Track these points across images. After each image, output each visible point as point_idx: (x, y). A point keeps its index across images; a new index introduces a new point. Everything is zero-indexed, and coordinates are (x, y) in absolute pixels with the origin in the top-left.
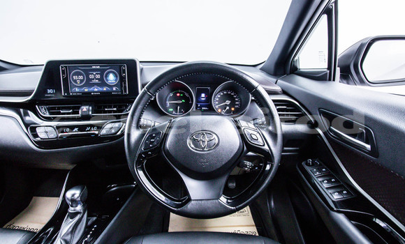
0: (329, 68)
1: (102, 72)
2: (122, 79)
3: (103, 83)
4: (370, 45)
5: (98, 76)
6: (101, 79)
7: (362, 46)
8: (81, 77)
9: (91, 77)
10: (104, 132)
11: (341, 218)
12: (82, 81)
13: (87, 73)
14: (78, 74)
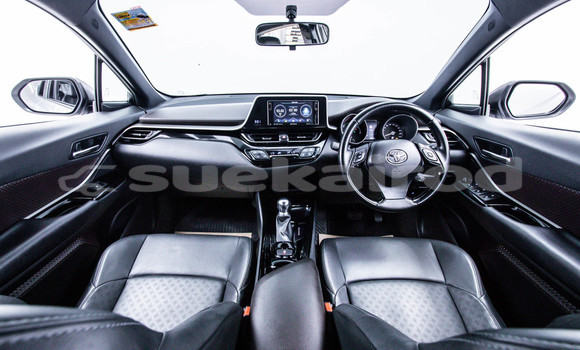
0: (481, 105)
1: (299, 106)
2: (314, 113)
3: (299, 115)
4: (515, 86)
5: (296, 110)
6: (298, 112)
7: (508, 87)
8: (282, 111)
9: (290, 110)
10: (303, 155)
11: (491, 210)
12: (283, 114)
13: (287, 107)
14: (280, 108)
